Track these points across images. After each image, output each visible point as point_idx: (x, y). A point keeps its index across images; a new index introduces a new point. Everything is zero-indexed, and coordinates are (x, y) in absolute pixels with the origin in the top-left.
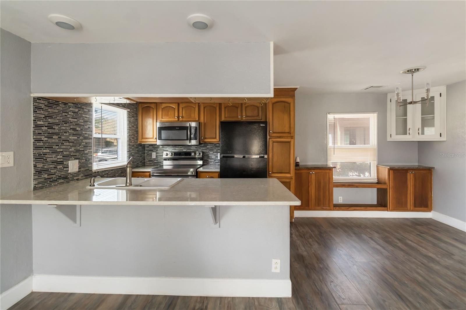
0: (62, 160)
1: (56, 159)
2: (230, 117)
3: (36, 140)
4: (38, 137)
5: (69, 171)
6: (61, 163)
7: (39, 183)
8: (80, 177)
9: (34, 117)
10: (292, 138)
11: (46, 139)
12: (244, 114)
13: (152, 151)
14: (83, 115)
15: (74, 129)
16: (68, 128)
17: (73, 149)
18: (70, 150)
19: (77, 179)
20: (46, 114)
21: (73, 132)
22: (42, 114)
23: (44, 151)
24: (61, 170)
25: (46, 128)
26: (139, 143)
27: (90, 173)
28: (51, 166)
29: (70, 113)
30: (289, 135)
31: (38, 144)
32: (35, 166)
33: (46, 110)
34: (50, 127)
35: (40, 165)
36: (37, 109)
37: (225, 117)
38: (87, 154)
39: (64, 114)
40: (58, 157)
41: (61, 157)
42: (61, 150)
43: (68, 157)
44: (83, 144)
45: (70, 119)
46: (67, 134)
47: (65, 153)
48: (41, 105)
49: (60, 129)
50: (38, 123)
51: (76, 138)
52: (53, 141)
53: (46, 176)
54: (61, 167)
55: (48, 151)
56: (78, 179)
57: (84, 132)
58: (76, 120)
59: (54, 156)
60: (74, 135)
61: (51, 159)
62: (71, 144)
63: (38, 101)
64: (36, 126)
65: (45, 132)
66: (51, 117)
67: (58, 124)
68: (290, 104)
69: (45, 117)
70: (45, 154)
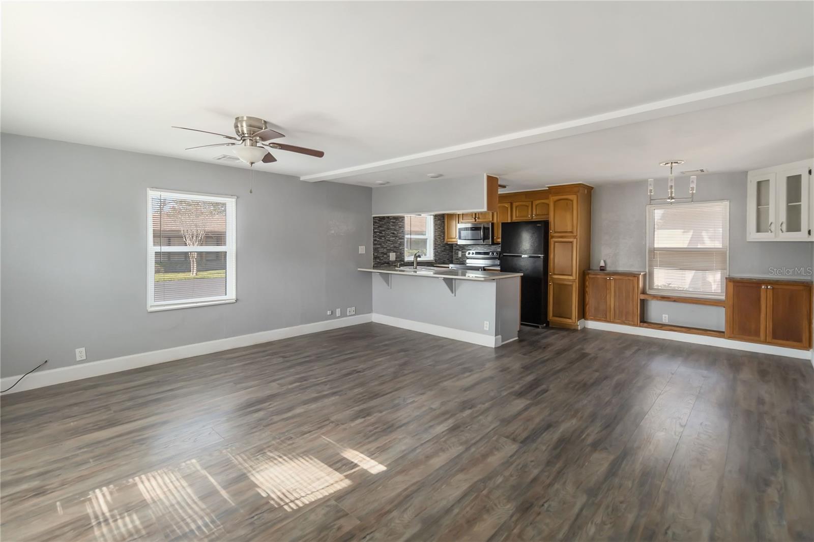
0: (386, 252)
1: (383, 251)
2: (521, 217)
3: (375, 240)
4: (375, 238)
5: (390, 260)
6: (386, 254)
7: (375, 264)
8: (396, 264)
9: (373, 228)
10: (575, 238)
11: (379, 239)
12: (534, 213)
13: (458, 250)
14: (399, 224)
15: (393, 233)
16: (389, 233)
17: (392, 246)
19: (394, 265)
20: (379, 225)
21: (393, 235)
22: (377, 225)
24: (386, 258)
25: (379, 233)
26: (445, 242)
27: (403, 262)
28: (381, 255)
29: (391, 223)
30: (571, 235)
31: (375, 242)
32: (374, 254)
33: (379, 223)
34: (381, 233)
35: (376, 254)
36: (375, 222)
37: (516, 217)
38: (401, 249)
39: (388, 225)
41: (386, 250)
42: (386, 246)
43: (390, 251)
44: (398, 242)
45: (392, 227)
46: (389, 236)
47: (388, 248)
49: (385, 233)
50: (375, 230)
52: (382, 240)
53: (378, 260)
54: (386, 256)
55: (379, 246)
57: (399, 235)
58: (395, 227)
59: (383, 249)
60: (393, 237)
61: (381, 251)
62: (391, 242)
63: (375, 219)
64: (375, 232)
65: (378, 236)
66: (381, 227)
67: (384, 231)
68: (572, 201)
69: (379, 227)
70: (378, 248)
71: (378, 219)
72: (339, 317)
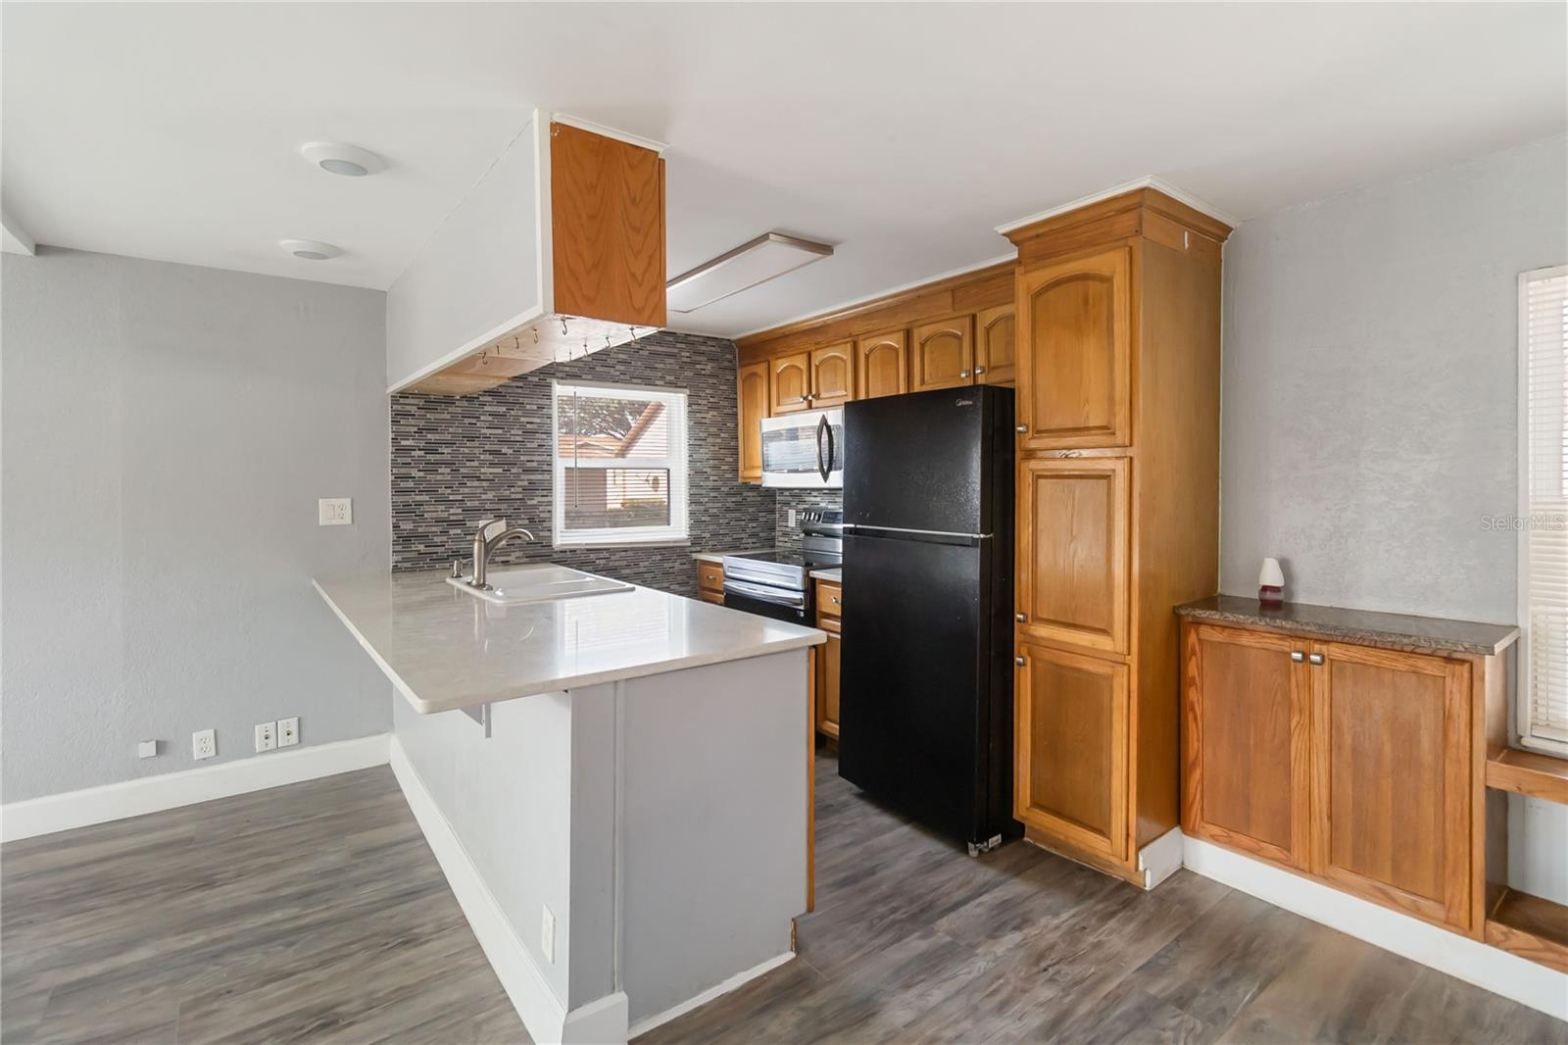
0: (461, 517)
1: (446, 515)
3: (399, 477)
4: (403, 471)
6: (460, 523)
7: (405, 560)
8: (512, 558)
9: (393, 432)
11: (422, 474)
12: (981, 361)
13: (787, 504)
14: (522, 419)
15: (497, 453)
16: (476, 451)
17: (490, 495)
18: (484, 497)
19: (502, 562)
20: (422, 423)
21: (491, 457)
22: (410, 426)
23: (418, 498)
24: (457, 539)
25: (422, 453)
26: (740, 480)
27: (545, 551)
28: (434, 529)
29: (482, 418)
31: (402, 485)
32: (396, 527)
33: (423, 417)
34: (428, 451)
35: (407, 526)
36: (398, 417)
37: (923, 382)
38: (534, 506)
39: (467, 421)
40: (452, 511)
41: (460, 511)
42: (460, 497)
43: (478, 512)
44: (520, 483)
45: (483, 431)
46: (476, 464)
47: (469, 504)
48: (408, 408)
49: (454, 453)
50: (403, 443)
51: (500, 470)
52: (439, 477)
53: (422, 548)
54: (459, 531)
55: (425, 498)
56: (508, 561)
57: (522, 458)
58: (500, 431)
59: (443, 508)
60: (492, 464)
61: (434, 515)
62: (485, 484)
63: (402, 401)
64: (399, 450)
65: (418, 461)
66: (434, 430)
67: (450, 444)
69: (420, 431)
70: (419, 504)
71: (422, 403)
72: (205, 762)
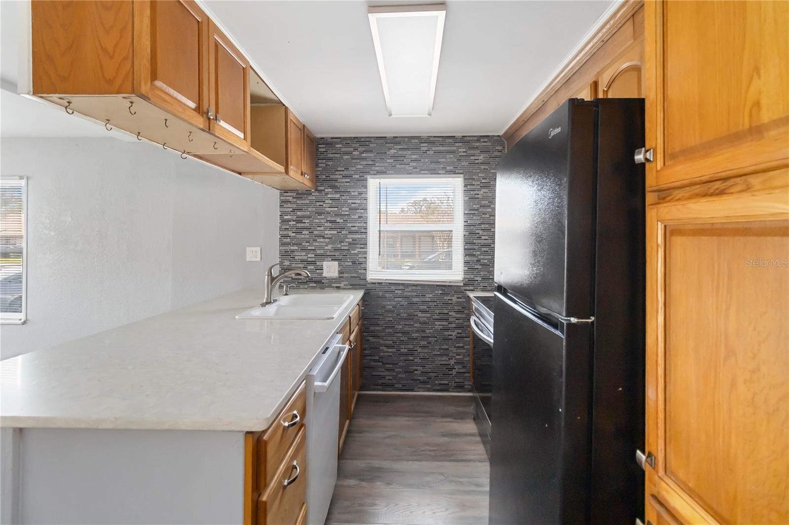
0: (314, 259)
1: (306, 257)
3: (283, 236)
4: (285, 233)
5: (324, 275)
6: (313, 263)
8: (342, 285)
9: (280, 211)
11: (294, 234)
14: (349, 201)
15: (334, 222)
16: (322, 221)
17: (329, 247)
18: (326, 248)
19: (336, 287)
20: (294, 206)
21: (330, 225)
22: (289, 208)
23: (292, 248)
24: (312, 272)
25: (294, 223)
27: (362, 282)
28: (300, 265)
29: (327, 202)
31: (285, 240)
32: (281, 263)
33: (295, 203)
34: (297, 222)
35: (287, 263)
36: (283, 203)
38: (357, 255)
39: (318, 204)
40: (309, 256)
41: (313, 256)
42: (313, 248)
43: (324, 256)
44: (347, 240)
45: (327, 209)
46: (322, 228)
47: (318, 252)
48: (288, 198)
49: (311, 223)
50: (285, 217)
51: (336, 232)
52: (303, 236)
54: (313, 267)
55: (296, 248)
56: (340, 287)
57: (349, 225)
58: (336, 209)
59: (304, 254)
60: (331, 229)
61: (300, 258)
62: (327, 240)
63: (285, 194)
64: (283, 221)
65: (292, 227)
66: (300, 210)
67: (309, 217)
69: (294, 210)
70: (293, 251)
71: (294, 194)
